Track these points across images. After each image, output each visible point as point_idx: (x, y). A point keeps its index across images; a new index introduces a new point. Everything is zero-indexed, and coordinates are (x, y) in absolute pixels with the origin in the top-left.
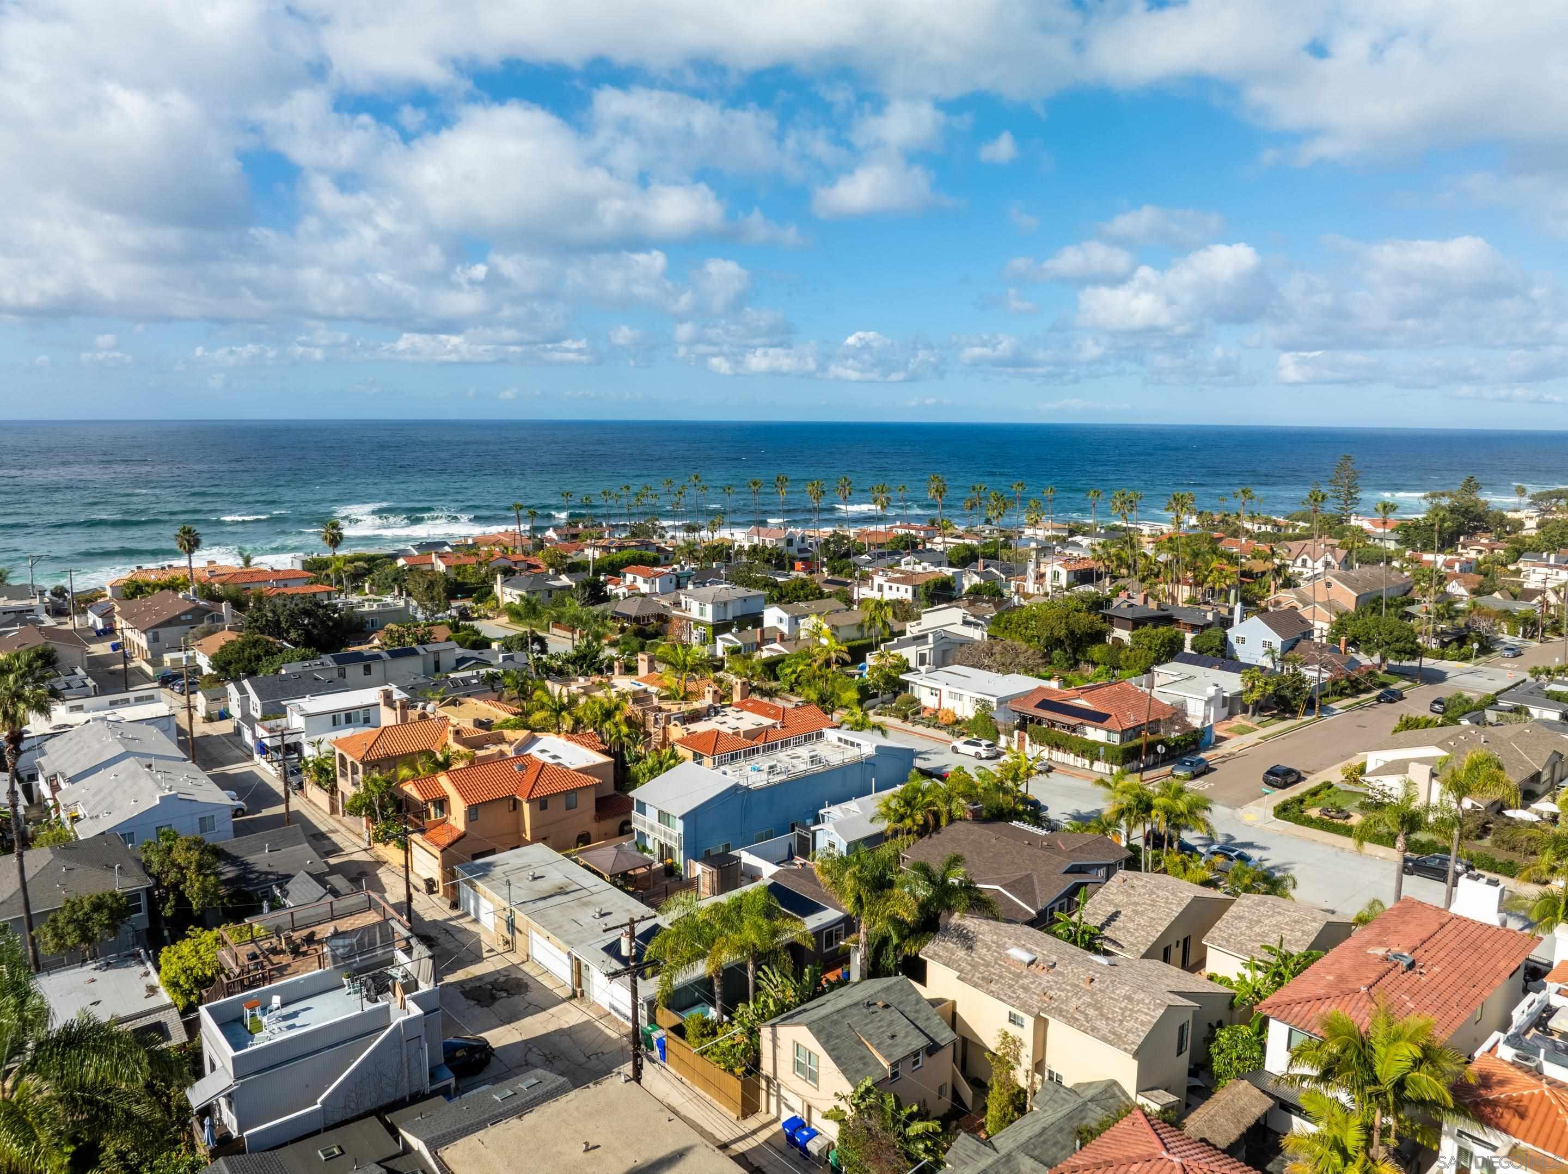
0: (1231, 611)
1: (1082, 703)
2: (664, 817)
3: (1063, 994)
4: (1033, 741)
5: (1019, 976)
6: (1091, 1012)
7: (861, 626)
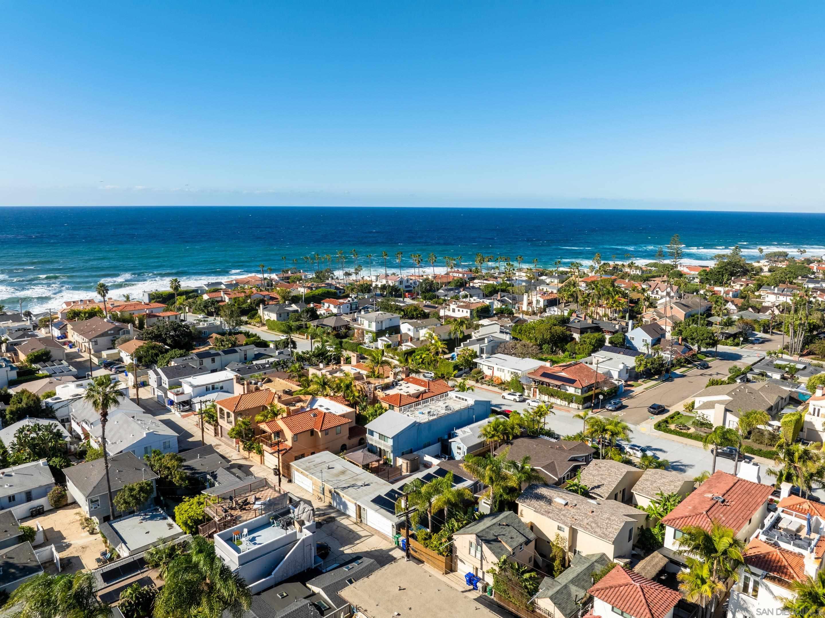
0: (627, 324)
1: (563, 374)
2: (381, 436)
3: (581, 518)
4: (540, 392)
5: (561, 510)
7: (450, 333)
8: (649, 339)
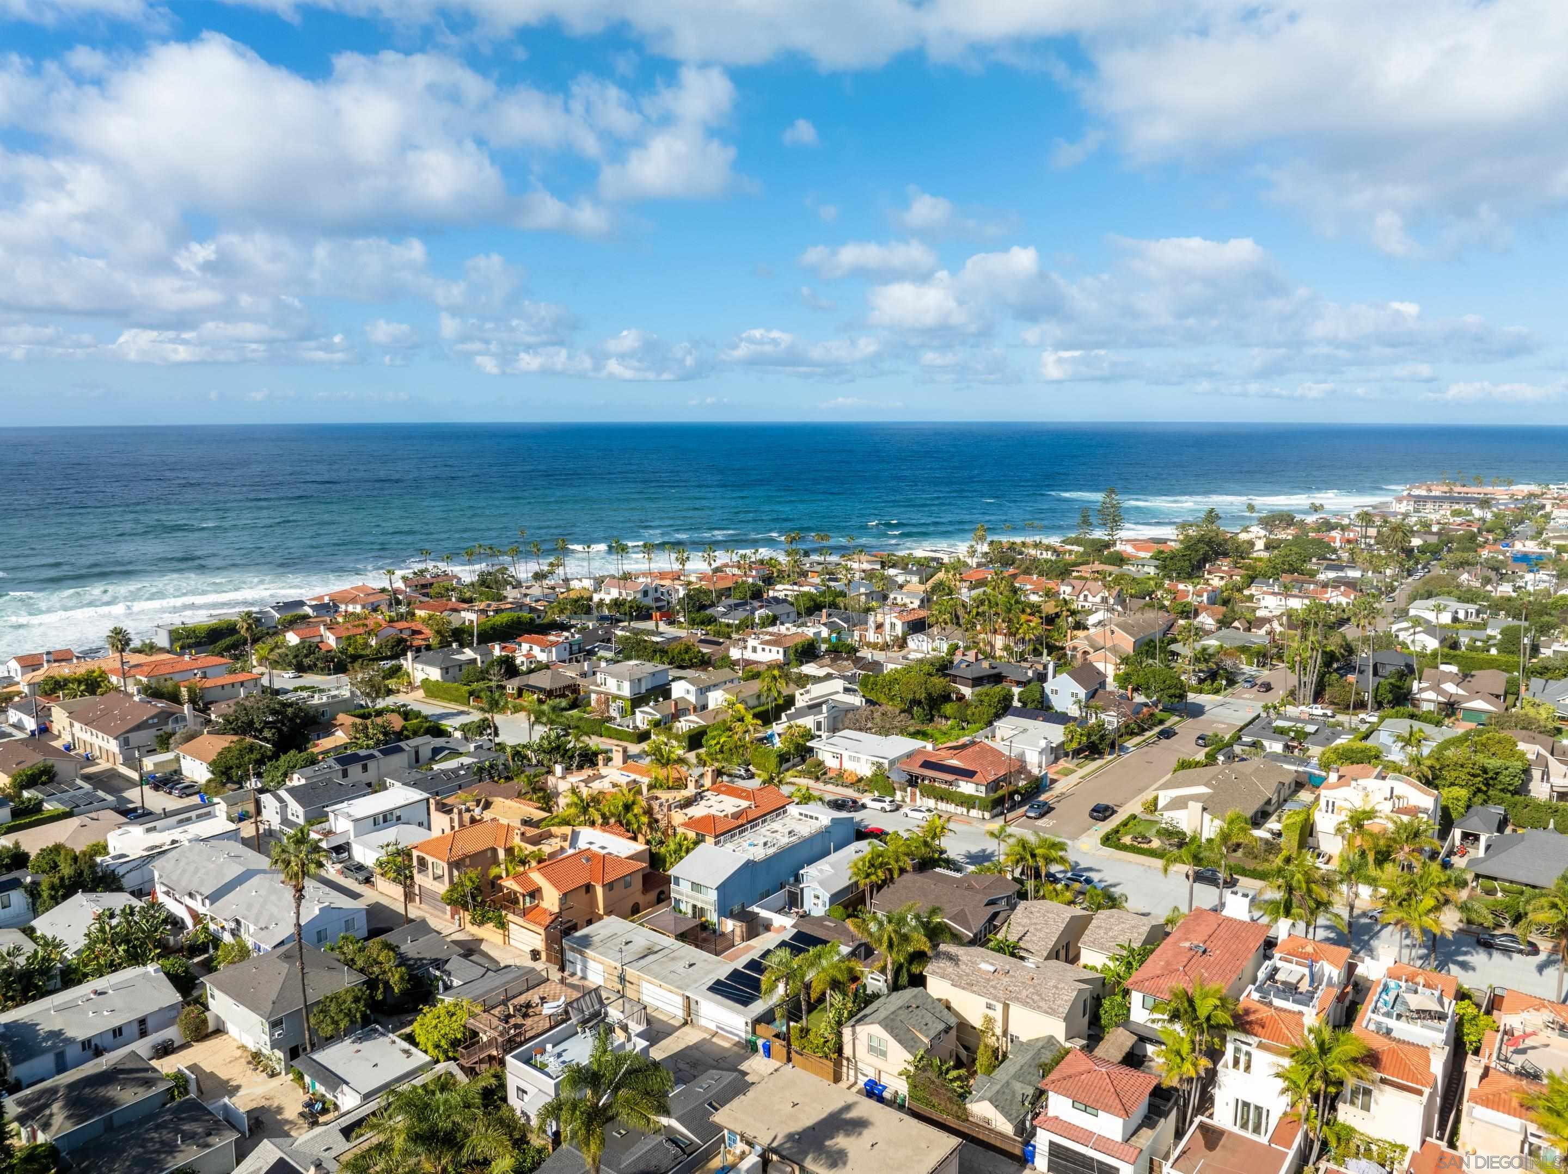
0: (1045, 667)
1: (954, 762)
2: (696, 886)
3: (1017, 989)
4: (922, 795)
5: (989, 980)
6: (1035, 997)
7: (759, 697)
8: (1082, 693)
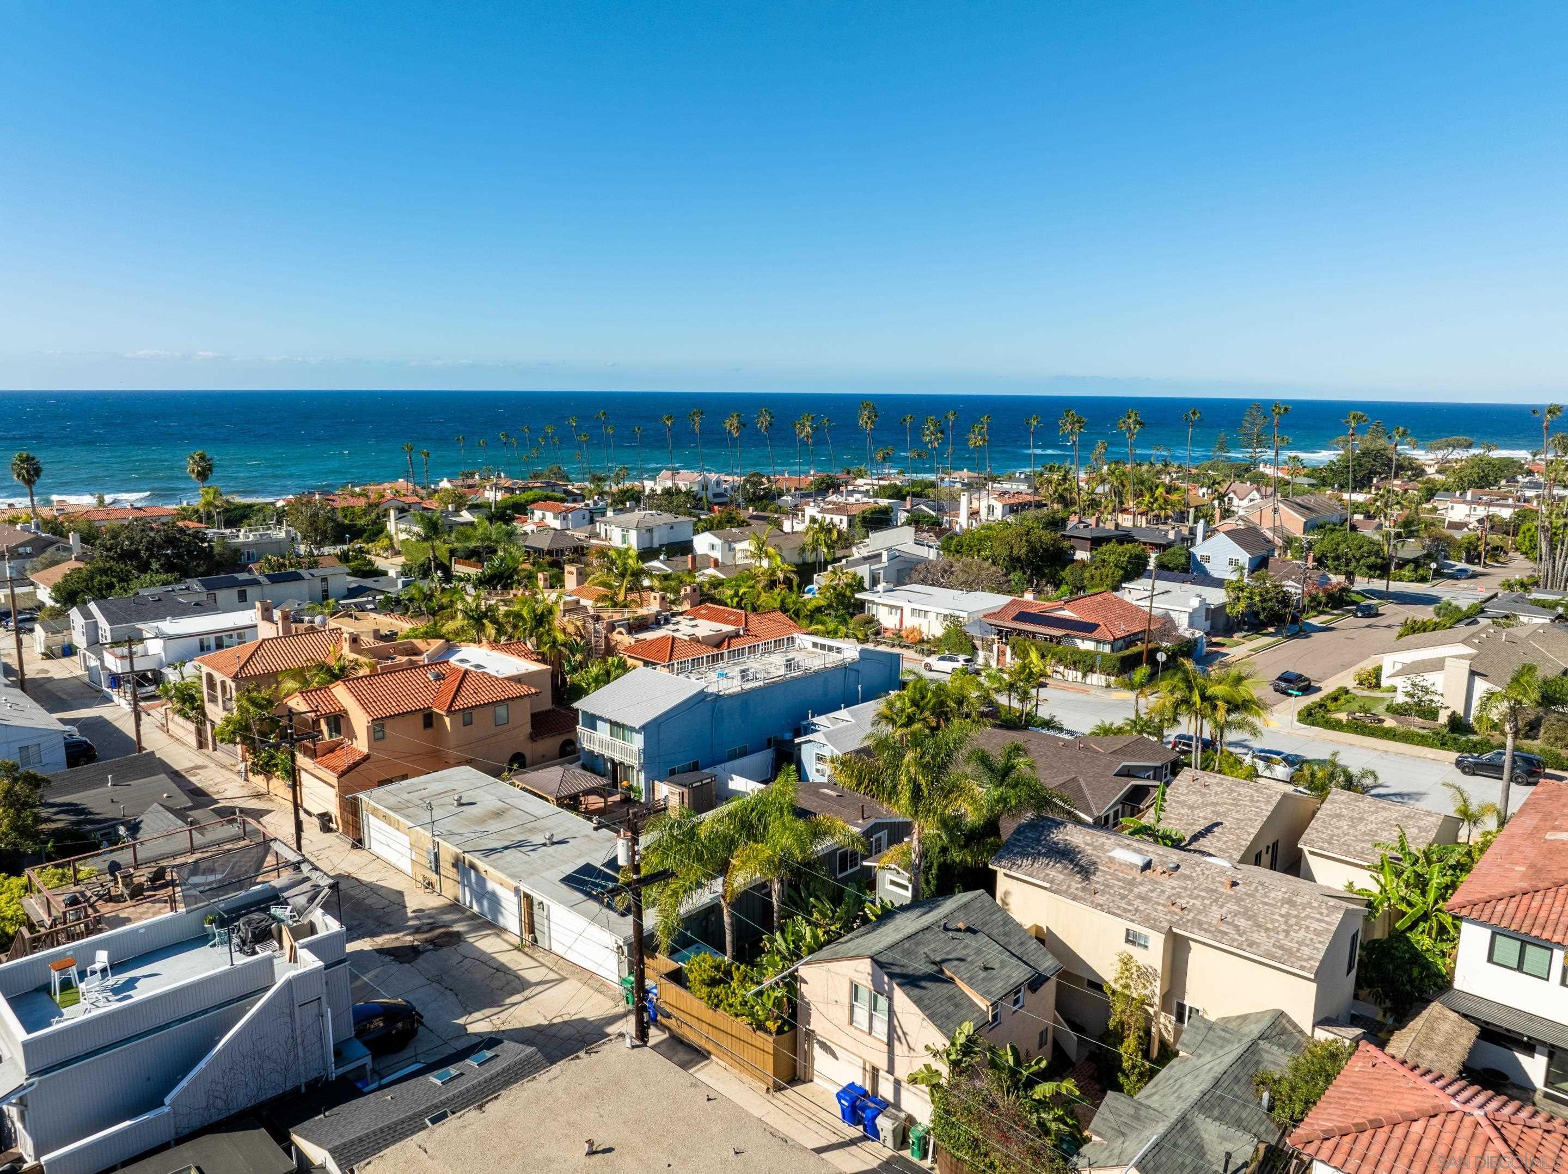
0: (1192, 532)
1: (1066, 614)
2: (617, 729)
3: (1198, 903)
4: (1015, 653)
7: (803, 550)
8: (1244, 557)
